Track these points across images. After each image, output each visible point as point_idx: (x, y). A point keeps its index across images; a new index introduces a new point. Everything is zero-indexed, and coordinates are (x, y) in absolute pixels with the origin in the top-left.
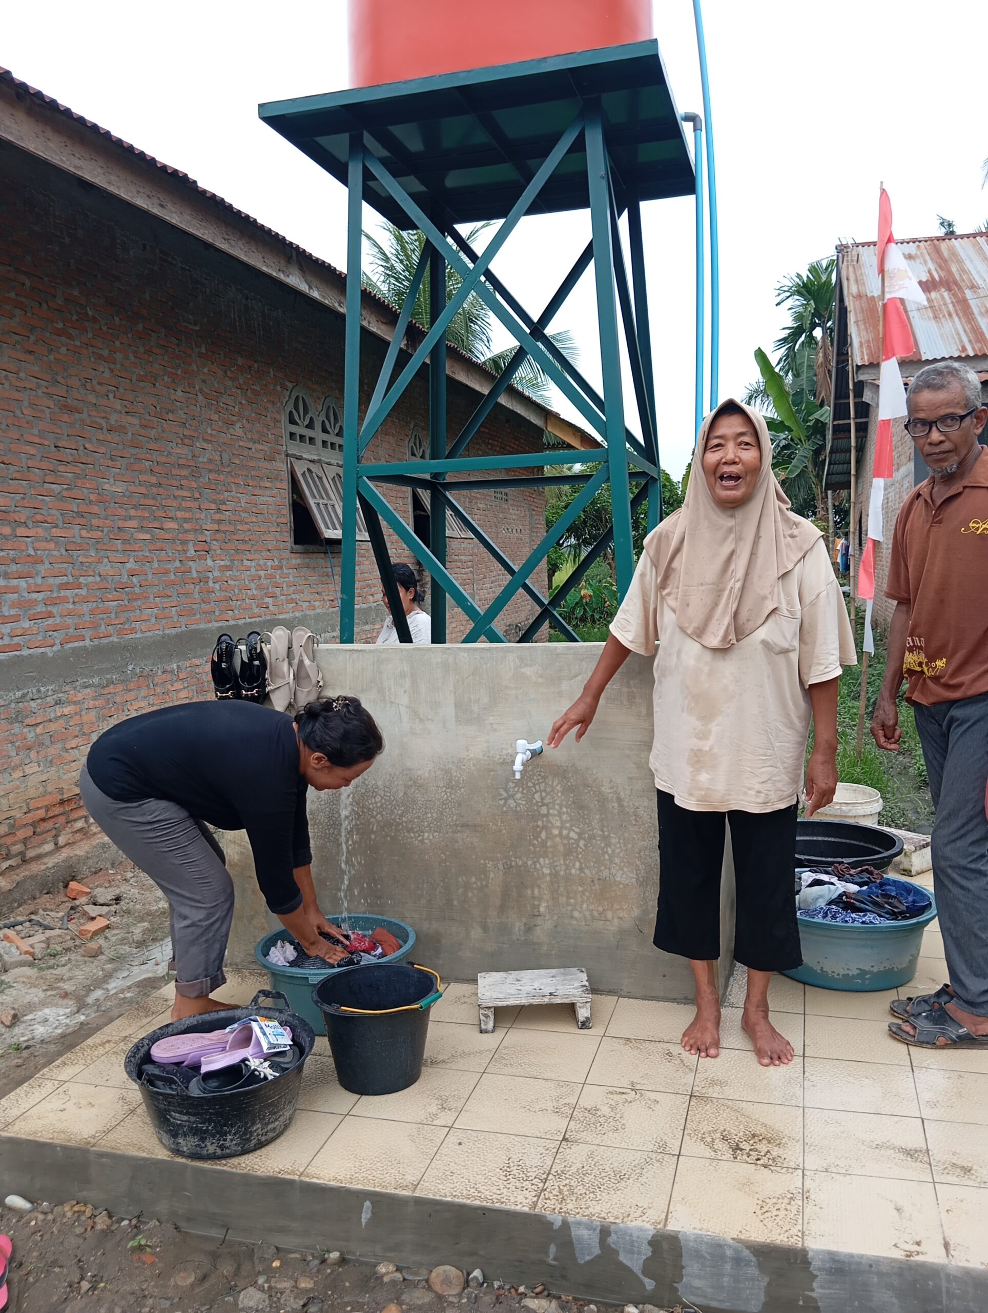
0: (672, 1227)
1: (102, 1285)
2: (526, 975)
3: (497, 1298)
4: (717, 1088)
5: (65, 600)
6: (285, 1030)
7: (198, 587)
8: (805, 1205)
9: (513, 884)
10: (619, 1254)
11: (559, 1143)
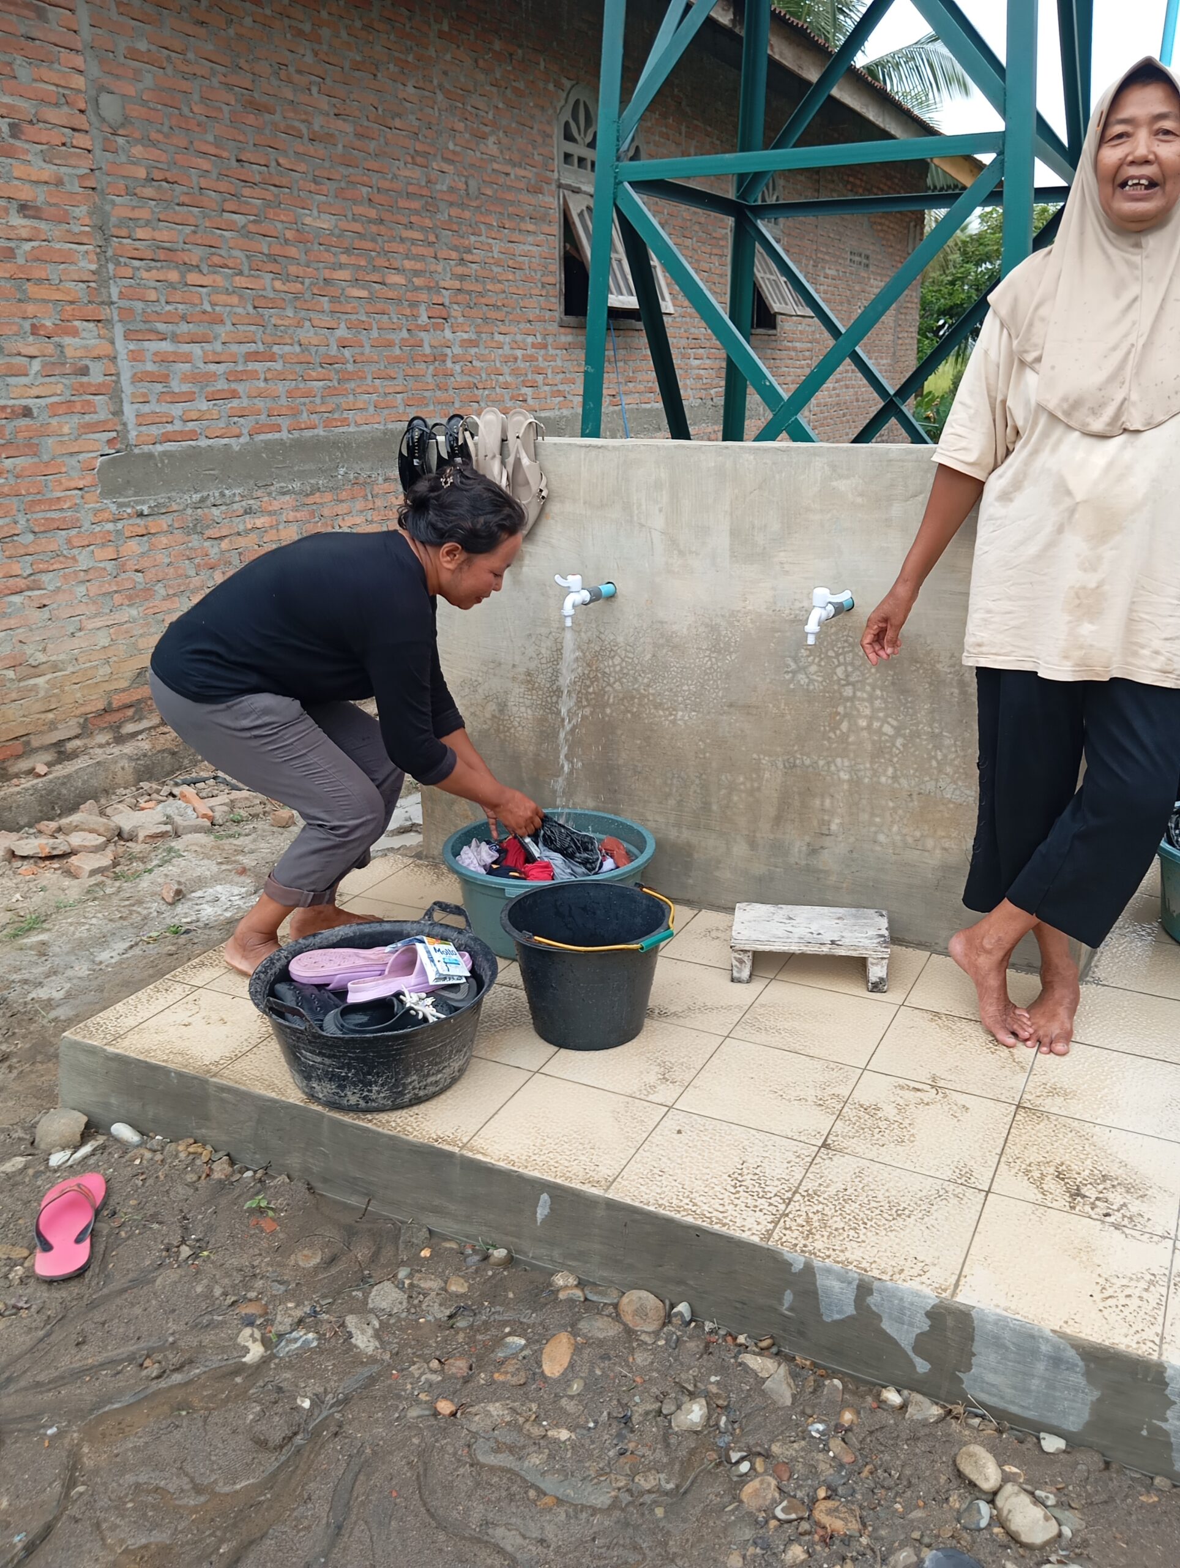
0: (963, 1298)
1: (206, 1253)
2: (803, 912)
3: (707, 1346)
4: (1059, 1100)
5: (253, 375)
6: (462, 956)
7: (431, 367)
8: (1171, 1295)
9: (795, 789)
10: (881, 1321)
11: (816, 1149)
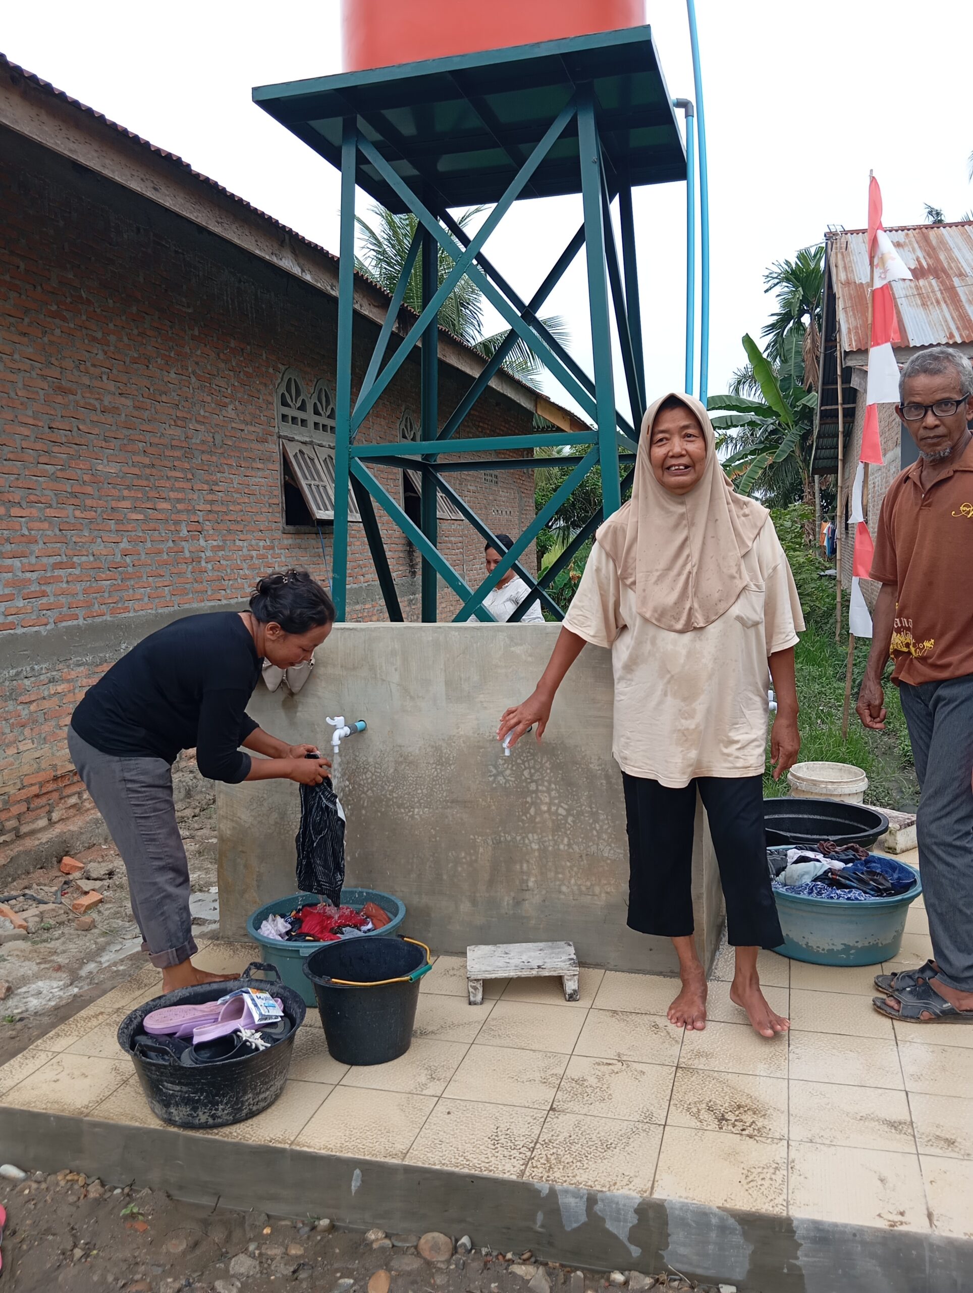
0: (658, 1195)
1: (95, 1252)
2: (515, 948)
3: (486, 1264)
4: (703, 1060)
5: (58, 579)
6: (276, 1001)
7: (190, 567)
8: (790, 1175)
9: (502, 859)
10: (605, 1222)
11: (546, 1112)
